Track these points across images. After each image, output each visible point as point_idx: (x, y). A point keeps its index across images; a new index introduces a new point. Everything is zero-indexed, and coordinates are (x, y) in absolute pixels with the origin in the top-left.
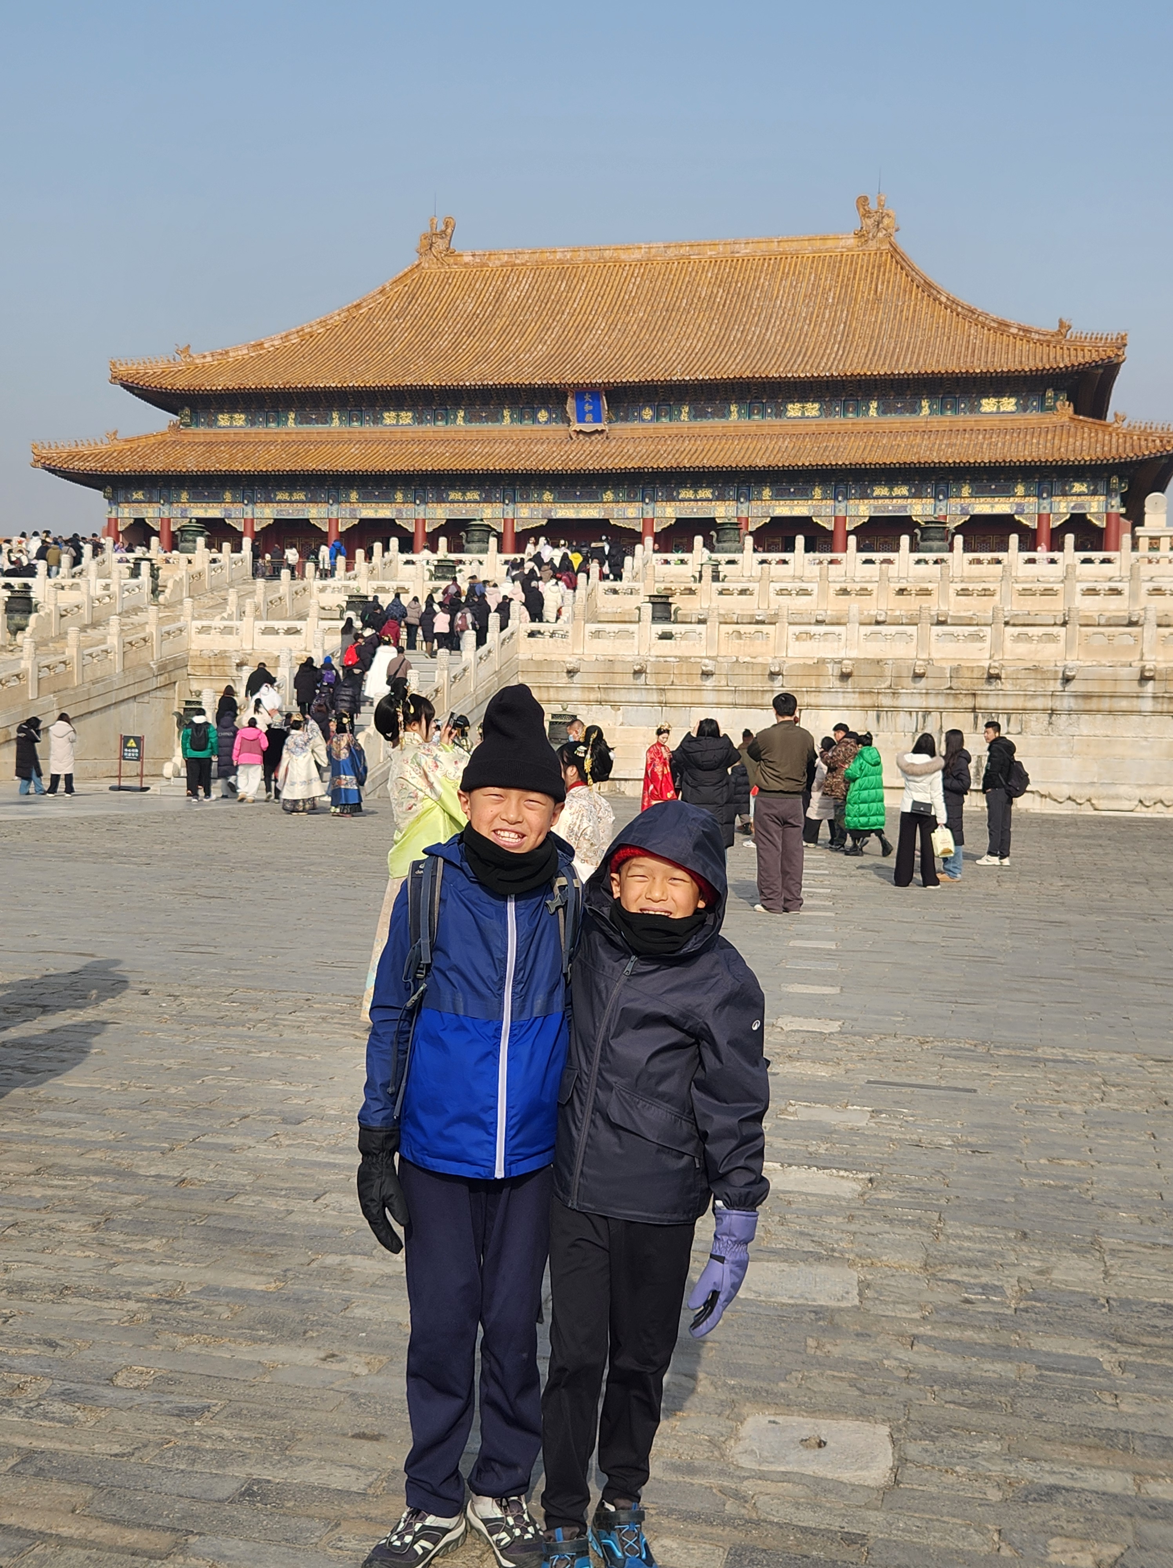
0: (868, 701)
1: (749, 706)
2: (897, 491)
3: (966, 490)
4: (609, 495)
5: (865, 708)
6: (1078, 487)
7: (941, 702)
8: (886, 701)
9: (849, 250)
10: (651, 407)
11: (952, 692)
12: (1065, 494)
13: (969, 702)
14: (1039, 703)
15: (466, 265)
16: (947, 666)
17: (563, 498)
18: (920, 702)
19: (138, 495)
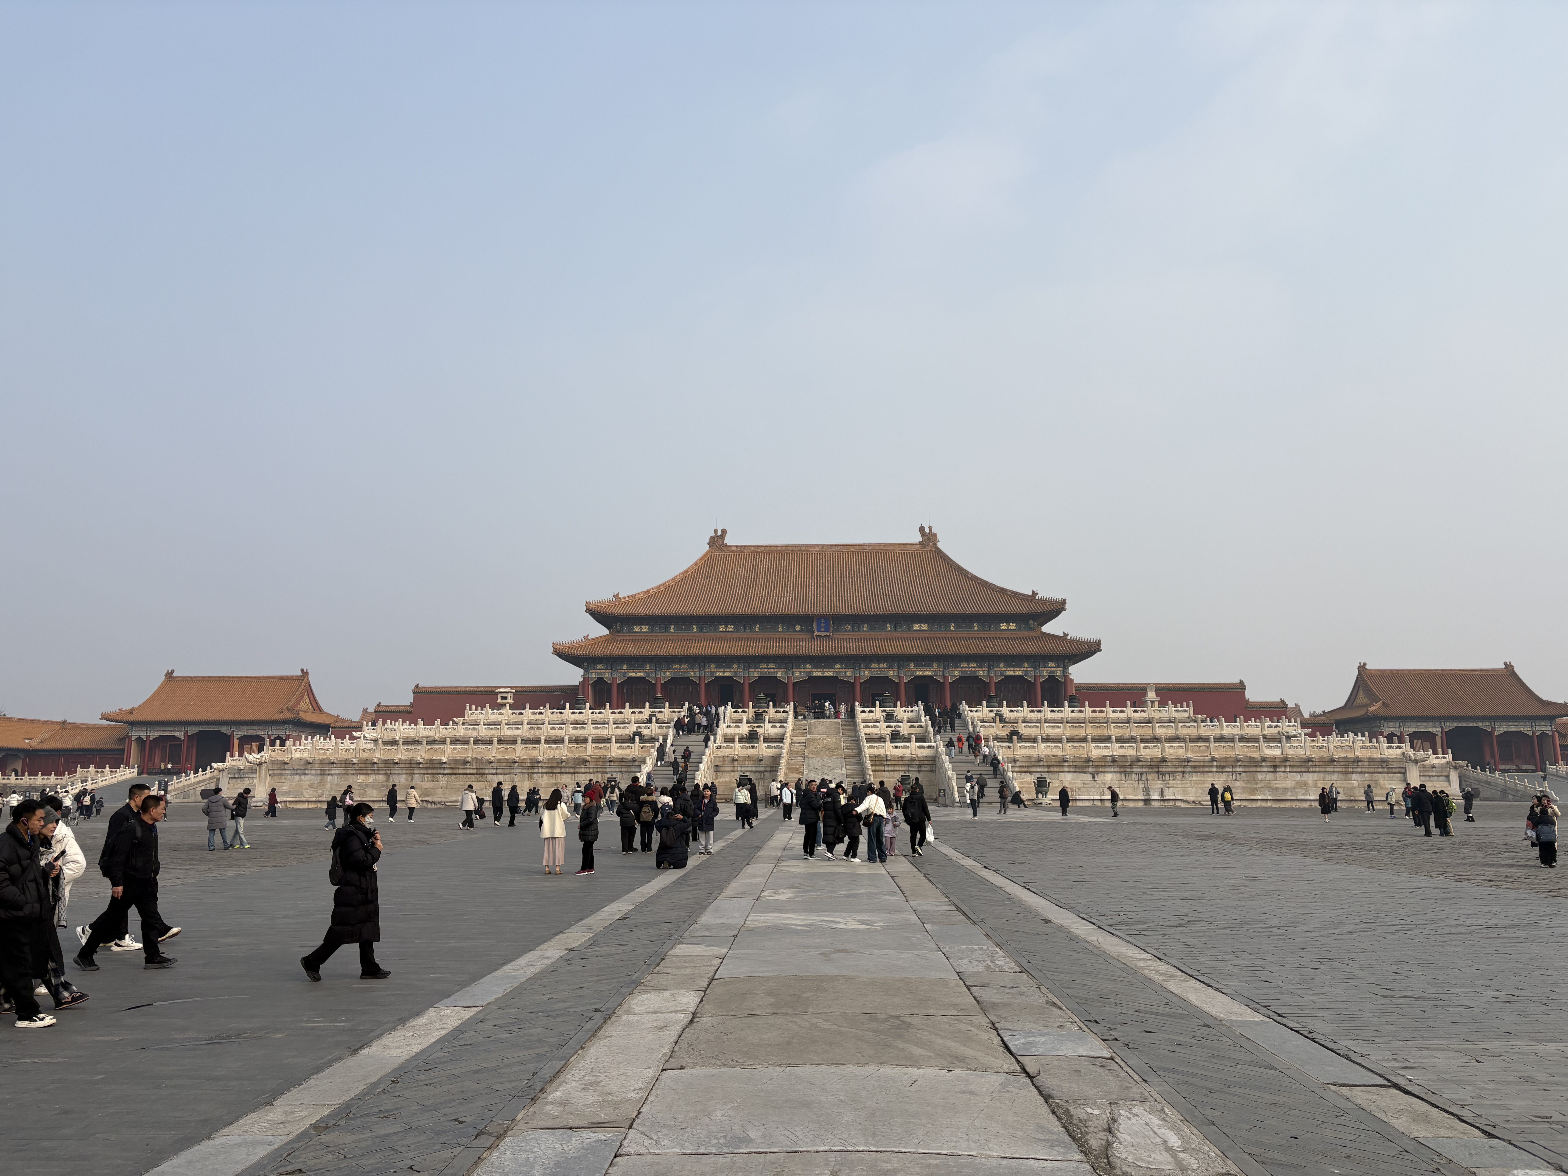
0: (1122, 770)
1: (1080, 772)
2: (971, 665)
3: (1002, 665)
4: (838, 666)
5: (1121, 773)
6: (1051, 664)
7: (1147, 770)
8: (1128, 770)
9: (917, 550)
10: (850, 625)
11: (1150, 767)
12: (1045, 667)
13: (1156, 770)
14: (1180, 770)
15: (733, 551)
16: (1148, 757)
17: (816, 666)
18: (1139, 770)
19: (600, 666)
